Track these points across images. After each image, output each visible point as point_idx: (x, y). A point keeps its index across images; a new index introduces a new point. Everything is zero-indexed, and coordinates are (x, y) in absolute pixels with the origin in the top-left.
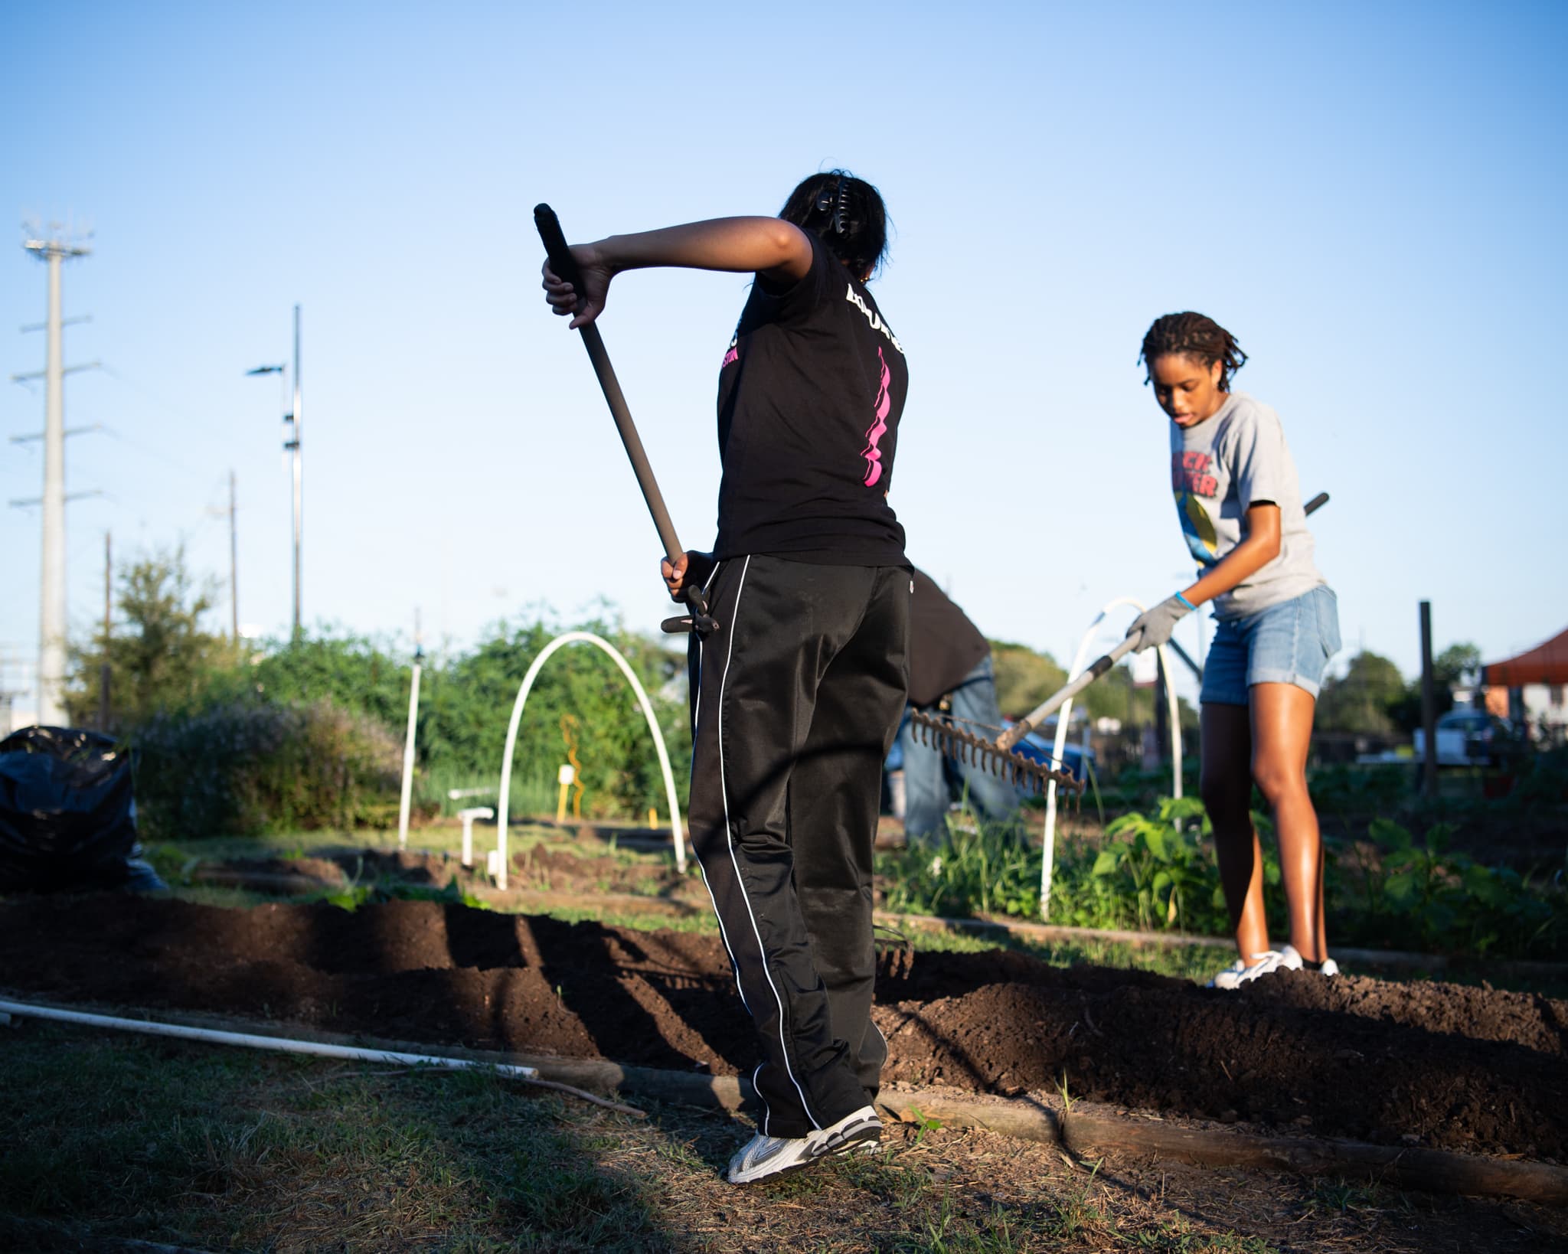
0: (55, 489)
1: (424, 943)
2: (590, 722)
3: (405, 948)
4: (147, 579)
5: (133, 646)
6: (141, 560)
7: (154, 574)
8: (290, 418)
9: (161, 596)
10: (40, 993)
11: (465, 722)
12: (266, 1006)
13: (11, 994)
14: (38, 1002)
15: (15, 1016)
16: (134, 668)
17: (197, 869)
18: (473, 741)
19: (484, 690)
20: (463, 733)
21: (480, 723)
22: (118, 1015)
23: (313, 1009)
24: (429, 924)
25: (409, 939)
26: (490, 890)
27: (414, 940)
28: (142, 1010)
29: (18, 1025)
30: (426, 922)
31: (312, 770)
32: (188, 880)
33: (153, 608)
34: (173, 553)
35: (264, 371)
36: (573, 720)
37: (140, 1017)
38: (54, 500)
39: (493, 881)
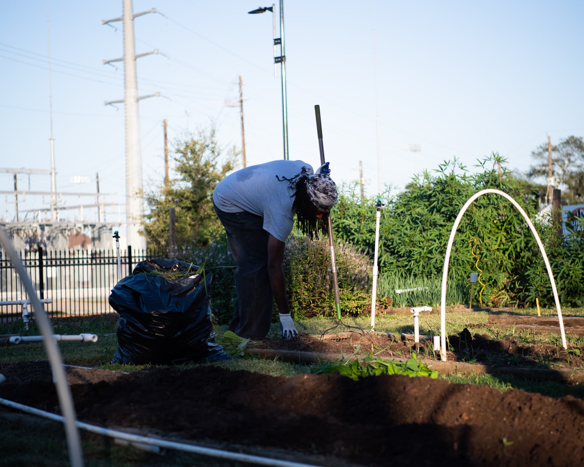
0: (132, 93)
1: (404, 402)
2: (487, 241)
3: (392, 405)
4: (193, 152)
5: (187, 194)
6: (188, 139)
7: (197, 147)
8: (278, 41)
9: (202, 162)
10: (174, 433)
11: (404, 243)
12: (313, 446)
13: (157, 433)
14: (174, 439)
15: (162, 448)
16: (189, 209)
17: (248, 347)
18: (409, 255)
19: (415, 221)
20: (403, 250)
21: (413, 244)
22: (223, 449)
23: (343, 448)
24: (407, 390)
25: (395, 400)
26: (436, 362)
27: (398, 400)
28: (237, 446)
29: (163, 453)
30: (405, 388)
31: (310, 278)
32: (243, 354)
33: (198, 170)
34: (208, 134)
35: (261, 10)
36: (476, 240)
37: (236, 451)
38: (131, 100)
39: (439, 356)
